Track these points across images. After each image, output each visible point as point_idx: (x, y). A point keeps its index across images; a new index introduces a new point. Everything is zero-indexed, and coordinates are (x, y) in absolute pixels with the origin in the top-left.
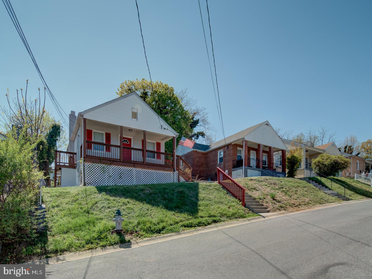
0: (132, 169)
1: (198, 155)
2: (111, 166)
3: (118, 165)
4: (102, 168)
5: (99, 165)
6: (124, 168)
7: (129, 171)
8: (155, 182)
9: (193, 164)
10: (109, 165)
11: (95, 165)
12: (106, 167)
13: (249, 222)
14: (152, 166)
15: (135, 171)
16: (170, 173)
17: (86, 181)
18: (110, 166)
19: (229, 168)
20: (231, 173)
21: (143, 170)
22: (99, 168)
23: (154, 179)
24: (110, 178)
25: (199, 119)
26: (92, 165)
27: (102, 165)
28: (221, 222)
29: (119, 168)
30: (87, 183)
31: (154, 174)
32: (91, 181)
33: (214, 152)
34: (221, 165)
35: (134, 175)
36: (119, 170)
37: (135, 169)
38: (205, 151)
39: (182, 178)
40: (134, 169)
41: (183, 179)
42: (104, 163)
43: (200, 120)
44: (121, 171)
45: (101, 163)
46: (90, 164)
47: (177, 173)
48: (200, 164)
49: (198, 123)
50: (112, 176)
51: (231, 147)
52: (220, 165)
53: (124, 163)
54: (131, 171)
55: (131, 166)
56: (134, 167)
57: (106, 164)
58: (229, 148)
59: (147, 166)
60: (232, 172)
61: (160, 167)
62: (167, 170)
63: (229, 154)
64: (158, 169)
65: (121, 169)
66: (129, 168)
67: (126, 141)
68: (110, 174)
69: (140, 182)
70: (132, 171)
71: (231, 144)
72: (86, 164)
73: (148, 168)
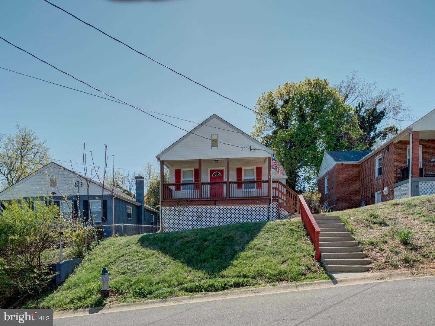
0: (212, 207)
1: (346, 169)
2: (189, 208)
3: (196, 205)
4: (178, 210)
5: (176, 208)
6: (203, 207)
7: (209, 210)
8: (242, 221)
9: (337, 184)
10: (186, 206)
11: (172, 208)
12: (183, 209)
13: (296, 290)
14: (238, 201)
15: (216, 210)
16: (263, 206)
17: (163, 226)
18: (187, 208)
19: (389, 183)
20: (393, 190)
21: (226, 207)
22: (176, 211)
23: (241, 217)
24: (187, 221)
25: (385, 109)
26: (169, 208)
27: (178, 208)
28: (247, 287)
29: (197, 209)
30: (165, 229)
31: (241, 211)
32: (168, 226)
33: (370, 160)
34: (380, 179)
35: (214, 215)
36: (198, 210)
37: (216, 207)
38: (358, 161)
39: (284, 210)
40: (214, 207)
41: (286, 212)
42: (180, 205)
43: (387, 110)
44: (199, 211)
45: (178, 205)
46: (167, 208)
47: (276, 205)
48: (350, 182)
49: (384, 115)
50: (190, 218)
51: (392, 148)
52: (378, 180)
53: (203, 202)
54: (210, 210)
55: (211, 204)
56: (215, 204)
57: (183, 205)
58: (390, 150)
59: (231, 201)
60: (395, 190)
61: (248, 201)
62: (259, 204)
63: (389, 161)
64: (246, 204)
65: (199, 209)
66: (209, 207)
67: (218, 173)
68: (187, 217)
69: (222, 223)
70: (212, 210)
71: (393, 142)
72: (163, 208)
73: (233, 204)
